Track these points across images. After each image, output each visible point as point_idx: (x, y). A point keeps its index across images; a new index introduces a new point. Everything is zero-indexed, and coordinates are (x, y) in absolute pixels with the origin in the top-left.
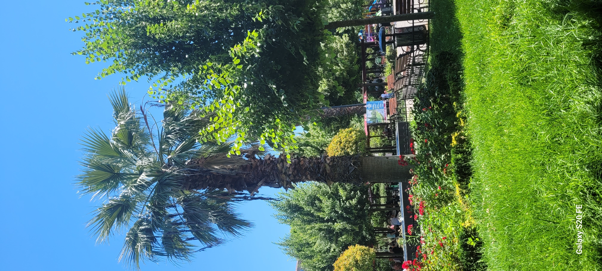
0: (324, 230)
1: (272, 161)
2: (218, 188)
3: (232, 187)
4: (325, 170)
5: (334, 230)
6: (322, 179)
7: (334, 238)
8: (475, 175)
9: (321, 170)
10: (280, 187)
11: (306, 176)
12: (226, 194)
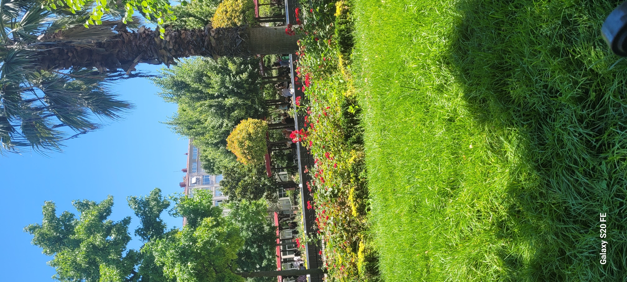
0: (215, 106)
1: (148, 35)
2: (86, 67)
3: (102, 65)
4: (210, 43)
5: (225, 105)
6: (207, 53)
7: (226, 113)
8: (356, 45)
9: (206, 44)
10: (160, 63)
11: (189, 51)
12: (96, 73)
